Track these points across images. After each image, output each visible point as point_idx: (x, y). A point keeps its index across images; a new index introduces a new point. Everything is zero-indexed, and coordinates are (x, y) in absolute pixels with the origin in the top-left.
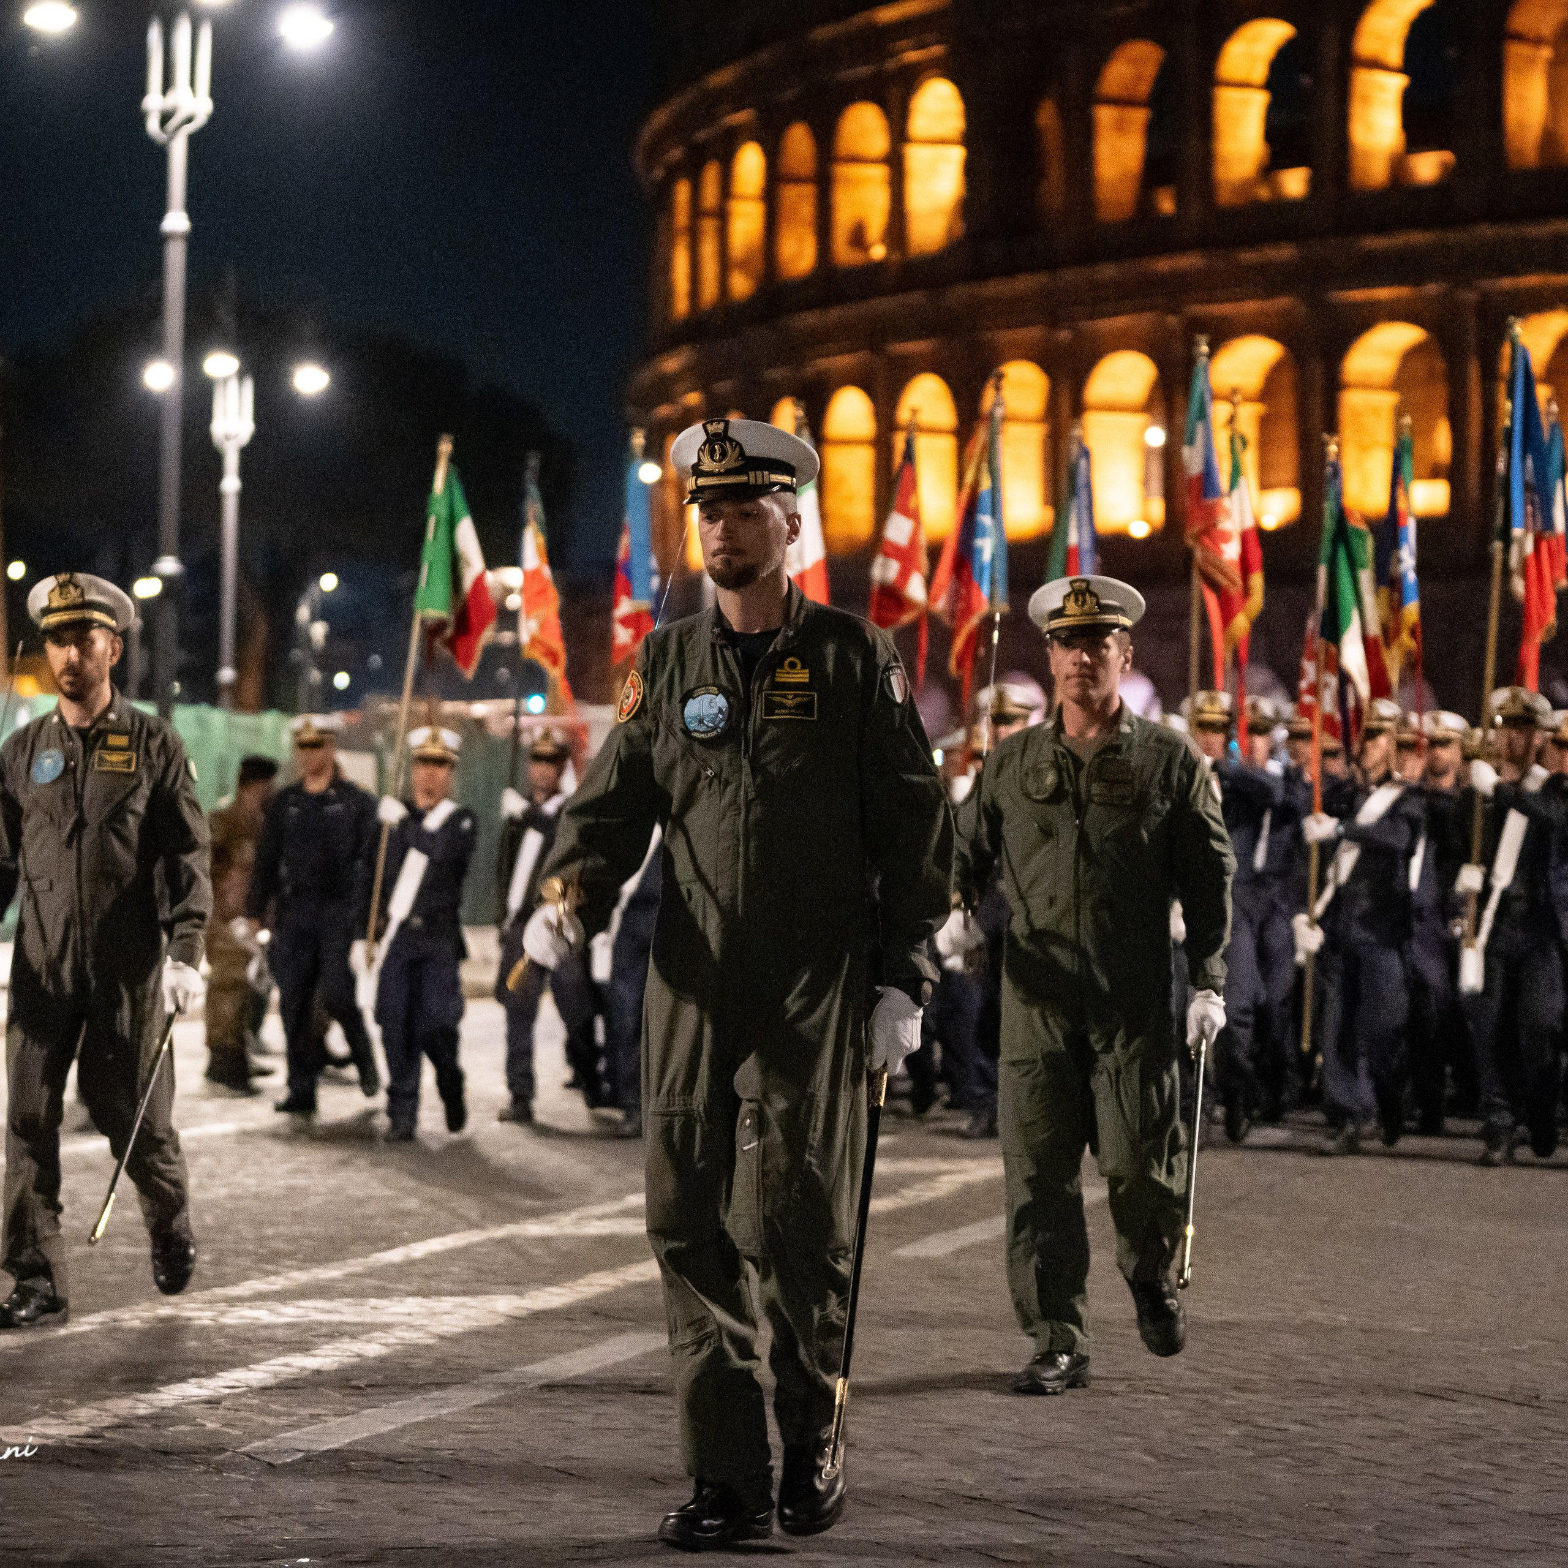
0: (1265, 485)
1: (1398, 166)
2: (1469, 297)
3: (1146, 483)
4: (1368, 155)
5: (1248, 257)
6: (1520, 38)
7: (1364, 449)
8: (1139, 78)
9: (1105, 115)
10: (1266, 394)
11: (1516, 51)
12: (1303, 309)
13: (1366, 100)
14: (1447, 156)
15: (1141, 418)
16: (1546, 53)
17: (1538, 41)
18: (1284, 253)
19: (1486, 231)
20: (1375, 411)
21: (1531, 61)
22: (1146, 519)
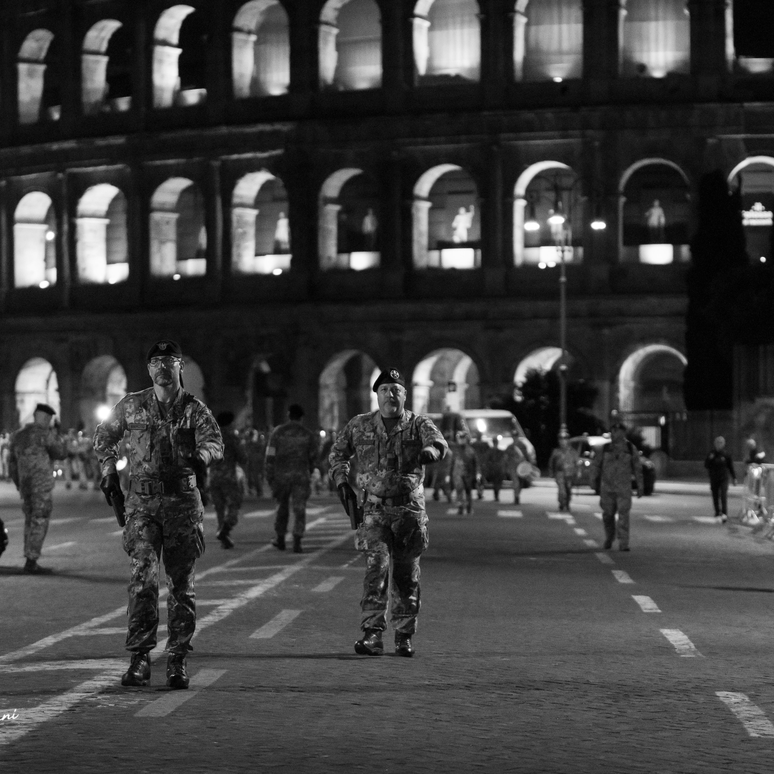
0: (110, 262)
1: (177, 95)
2: (216, 164)
3: (46, 260)
4: (162, 90)
5: (100, 142)
6: (240, 30)
7: (162, 242)
8: (40, 49)
9: (23, 68)
10: (109, 214)
11: (238, 37)
12: (129, 170)
13: (161, 61)
14: (204, 91)
15: (44, 227)
16: (253, 38)
17: (249, 32)
18: (120, 140)
19: (224, 130)
20: (168, 223)
21: (246, 42)
22: (47, 279)
